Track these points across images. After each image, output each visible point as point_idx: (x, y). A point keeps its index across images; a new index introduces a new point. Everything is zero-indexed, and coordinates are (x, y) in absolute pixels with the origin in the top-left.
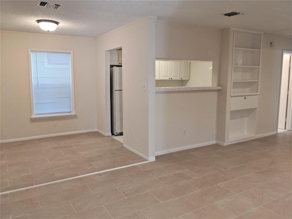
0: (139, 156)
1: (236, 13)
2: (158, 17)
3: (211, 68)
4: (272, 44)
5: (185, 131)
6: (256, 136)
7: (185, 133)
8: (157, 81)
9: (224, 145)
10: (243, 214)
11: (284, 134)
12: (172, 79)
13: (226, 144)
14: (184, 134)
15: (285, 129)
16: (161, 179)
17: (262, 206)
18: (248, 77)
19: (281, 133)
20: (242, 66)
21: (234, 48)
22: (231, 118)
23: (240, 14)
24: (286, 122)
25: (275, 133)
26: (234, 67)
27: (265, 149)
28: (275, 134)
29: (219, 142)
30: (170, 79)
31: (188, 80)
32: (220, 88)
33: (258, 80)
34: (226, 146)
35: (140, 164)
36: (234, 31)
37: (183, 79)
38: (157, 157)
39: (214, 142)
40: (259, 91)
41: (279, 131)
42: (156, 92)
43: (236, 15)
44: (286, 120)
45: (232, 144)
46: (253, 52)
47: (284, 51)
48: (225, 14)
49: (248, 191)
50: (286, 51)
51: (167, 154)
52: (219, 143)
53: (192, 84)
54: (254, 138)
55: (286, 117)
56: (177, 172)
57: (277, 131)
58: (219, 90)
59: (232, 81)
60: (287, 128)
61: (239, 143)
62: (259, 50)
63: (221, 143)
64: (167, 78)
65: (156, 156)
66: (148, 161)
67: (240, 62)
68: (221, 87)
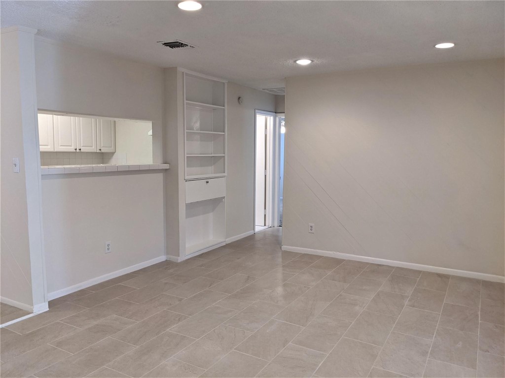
0: (12, 307)
1: (182, 44)
2: (38, 30)
3: (150, 133)
4: (240, 99)
5: (108, 245)
6: (227, 240)
7: (108, 249)
8: (44, 154)
9: (179, 261)
10: (206, 370)
11: (263, 233)
12: (80, 150)
13: (181, 259)
14: (107, 251)
15: (265, 225)
16: (59, 344)
17: (235, 349)
18: (209, 149)
19: (260, 232)
20: (199, 132)
21: (185, 101)
22: (188, 216)
23: (189, 47)
24: (265, 215)
25: (251, 232)
26: (187, 132)
27: (238, 259)
28: (252, 234)
29: (171, 256)
30: (78, 150)
31: (113, 153)
32: (166, 166)
33: (224, 154)
34: (181, 262)
35: (14, 324)
36: (183, 73)
37: (103, 151)
38: (52, 304)
39: (162, 258)
40: (226, 171)
41: (258, 229)
42: (42, 175)
43: (182, 46)
44: (265, 212)
45: (191, 258)
46: (214, 109)
47: (256, 111)
48: (165, 44)
49: (214, 331)
50: (259, 111)
51: (75, 292)
52: (171, 260)
53: (121, 160)
54: (224, 244)
55: (265, 209)
56: (94, 323)
57: (254, 229)
58: (166, 170)
59: (186, 155)
60: (267, 224)
61: (202, 254)
62: (223, 107)
63: (173, 258)
64: (71, 149)
65: (49, 302)
66: (32, 313)
67: (198, 125)
68: (168, 165)
